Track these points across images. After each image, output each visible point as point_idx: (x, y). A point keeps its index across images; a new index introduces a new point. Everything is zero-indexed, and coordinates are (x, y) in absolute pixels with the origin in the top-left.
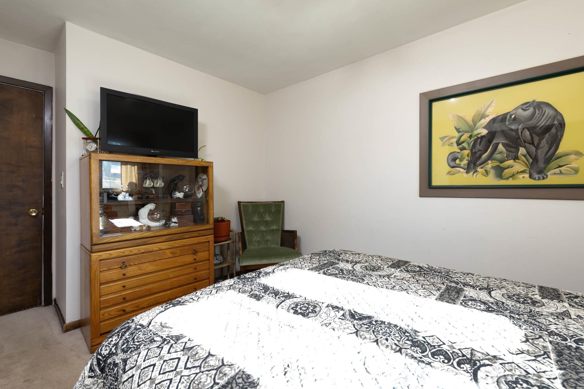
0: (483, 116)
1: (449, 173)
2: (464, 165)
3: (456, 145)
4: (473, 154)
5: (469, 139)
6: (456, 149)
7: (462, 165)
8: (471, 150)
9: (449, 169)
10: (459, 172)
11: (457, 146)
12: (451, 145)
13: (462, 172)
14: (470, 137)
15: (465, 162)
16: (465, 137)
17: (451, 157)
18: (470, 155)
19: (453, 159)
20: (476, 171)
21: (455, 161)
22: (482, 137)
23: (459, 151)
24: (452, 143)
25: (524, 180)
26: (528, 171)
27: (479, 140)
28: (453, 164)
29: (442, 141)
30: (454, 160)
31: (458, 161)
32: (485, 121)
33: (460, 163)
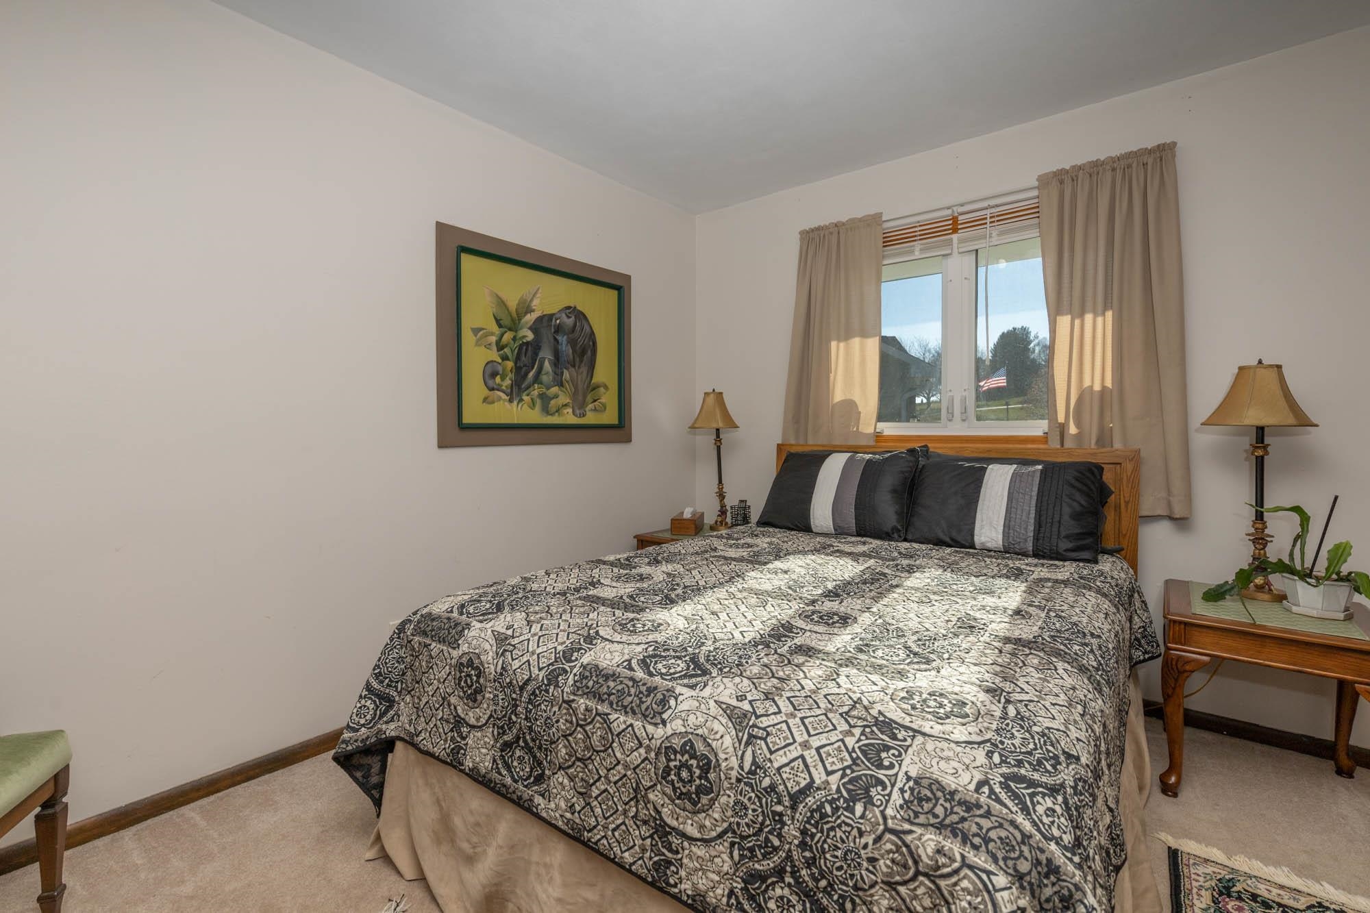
0: (529, 310)
1: (485, 400)
2: (506, 387)
3: (495, 348)
4: (518, 369)
5: (512, 342)
6: (494, 355)
7: (504, 388)
8: (516, 363)
9: (486, 392)
10: (500, 399)
11: (498, 351)
12: (488, 346)
13: (504, 400)
14: (514, 339)
15: (508, 382)
16: (508, 336)
17: (489, 371)
18: (514, 370)
19: (491, 373)
20: (521, 400)
21: (494, 379)
22: (527, 343)
23: (500, 361)
24: (490, 344)
25: (569, 417)
26: (571, 405)
27: (525, 348)
28: (490, 383)
29: (476, 336)
30: (494, 375)
31: (498, 379)
32: (530, 318)
33: (502, 383)
